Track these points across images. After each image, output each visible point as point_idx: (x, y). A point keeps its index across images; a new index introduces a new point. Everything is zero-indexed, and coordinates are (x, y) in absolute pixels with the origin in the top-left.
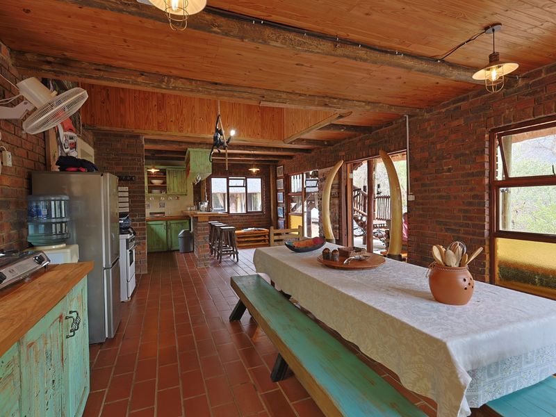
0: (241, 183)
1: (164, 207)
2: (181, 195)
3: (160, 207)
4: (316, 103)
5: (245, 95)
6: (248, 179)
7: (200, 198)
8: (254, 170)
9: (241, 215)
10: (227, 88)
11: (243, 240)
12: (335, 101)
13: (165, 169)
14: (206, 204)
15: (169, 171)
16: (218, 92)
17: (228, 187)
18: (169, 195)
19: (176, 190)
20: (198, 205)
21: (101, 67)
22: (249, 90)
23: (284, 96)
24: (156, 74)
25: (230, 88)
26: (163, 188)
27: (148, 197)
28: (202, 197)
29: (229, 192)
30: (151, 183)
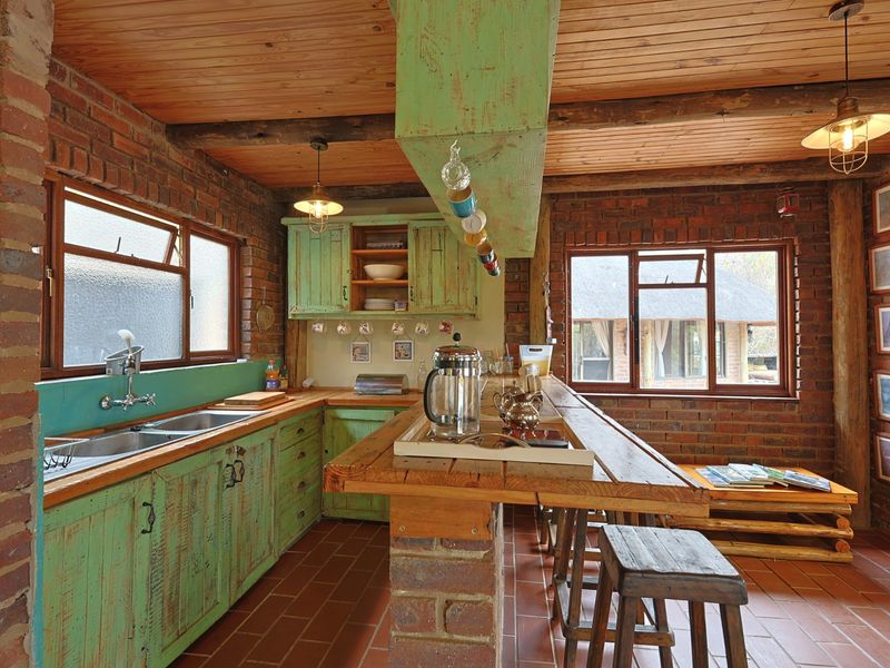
0: (686, 270)
1: (407, 356)
2: (459, 316)
3: (398, 356)
6: (718, 257)
7: (527, 327)
9: (687, 399)
13: (405, 227)
14: (547, 351)
15: (417, 231)
17: (635, 286)
18: (416, 317)
19: (438, 301)
20: (515, 353)
26: (397, 290)
27: (354, 324)
28: (535, 323)
29: (641, 316)
30: (365, 276)
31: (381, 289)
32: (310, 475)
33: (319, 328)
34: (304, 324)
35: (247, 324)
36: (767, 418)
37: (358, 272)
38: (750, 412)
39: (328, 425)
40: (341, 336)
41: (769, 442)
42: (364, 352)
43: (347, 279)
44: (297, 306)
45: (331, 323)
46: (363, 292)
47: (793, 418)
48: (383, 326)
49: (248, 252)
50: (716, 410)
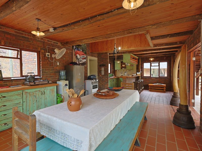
0: (157, 64)
2: (131, 70)
4: (126, 33)
5: (101, 38)
6: (160, 63)
8: (152, 59)
9: (156, 78)
10: (95, 38)
11: (153, 88)
12: (134, 30)
16: (94, 40)
18: (127, 70)
19: (129, 68)
21: (72, 42)
22: (101, 37)
23: (113, 35)
24: (80, 40)
25: (96, 38)
26: (125, 67)
27: (121, 70)
28: (139, 70)
29: (151, 68)
30: (122, 66)
31: (124, 67)
32: (117, 83)
33: (118, 71)
34: (116, 70)
35: (112, 71)
36: (164, 80)
37: (121, 66)
38: (163, 79)
39: (119, 79)
40: (120, 72)
41: (165, 82)
42: (122, 73)
43: (120, 66)
44: (116, 69)
45: (119, 70)
46: (122, 67)
47: (167, 80)
48: (124, 71)
49: (112, 64)
50: (159, 79)
